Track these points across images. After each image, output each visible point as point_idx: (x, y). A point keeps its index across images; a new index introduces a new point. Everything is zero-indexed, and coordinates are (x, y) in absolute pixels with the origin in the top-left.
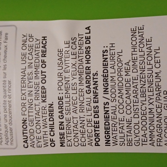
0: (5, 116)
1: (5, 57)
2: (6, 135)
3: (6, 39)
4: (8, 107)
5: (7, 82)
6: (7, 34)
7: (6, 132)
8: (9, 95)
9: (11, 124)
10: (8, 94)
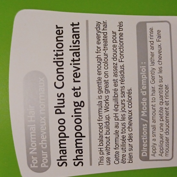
0: (162, 125)
1: (160, 58)
2: (161, 146)
3: (159, 37)
4: (164, 115)
5: (164, 87)
6: (159, 31)
7: (162, 143)
8: (166, 102)
9: (167, 134)
10: (164, 100)
